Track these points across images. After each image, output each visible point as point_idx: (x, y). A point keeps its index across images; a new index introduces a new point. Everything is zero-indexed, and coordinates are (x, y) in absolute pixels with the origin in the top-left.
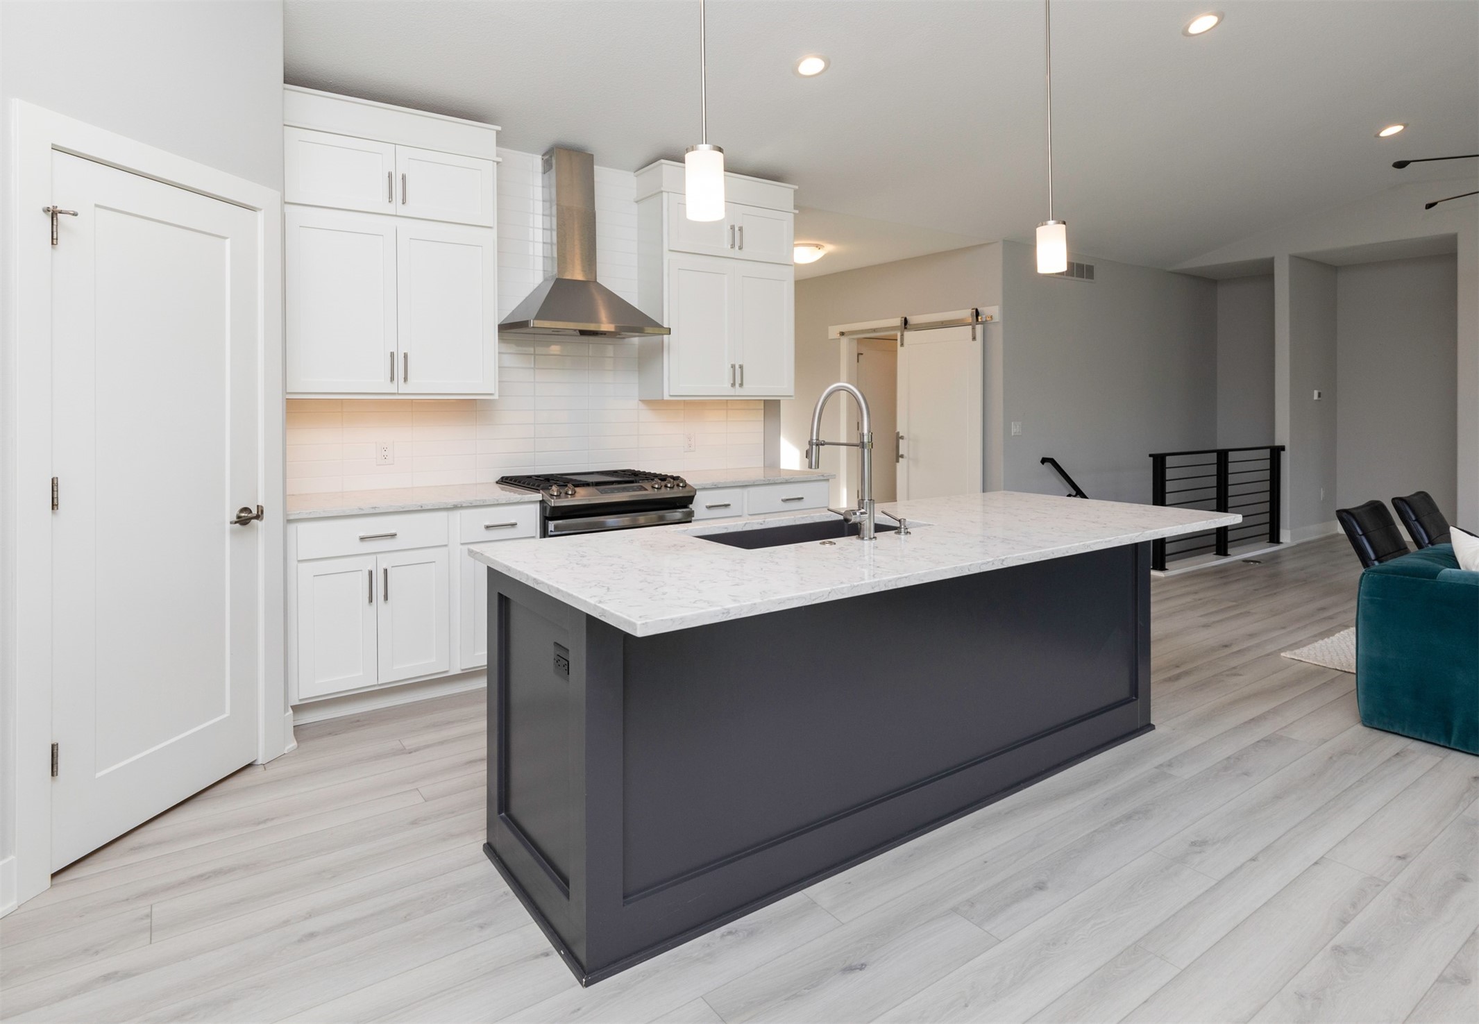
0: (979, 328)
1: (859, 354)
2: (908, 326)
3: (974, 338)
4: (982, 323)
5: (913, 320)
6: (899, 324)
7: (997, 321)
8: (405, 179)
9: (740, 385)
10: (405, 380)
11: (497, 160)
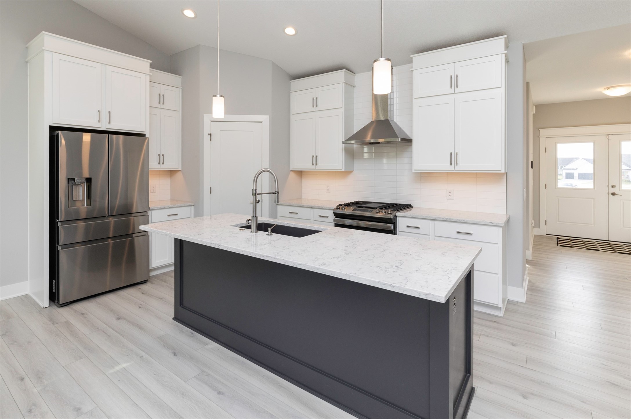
8: (317, 98)
9: (457, 164)
10: (316, 164)
11: (344, 82)
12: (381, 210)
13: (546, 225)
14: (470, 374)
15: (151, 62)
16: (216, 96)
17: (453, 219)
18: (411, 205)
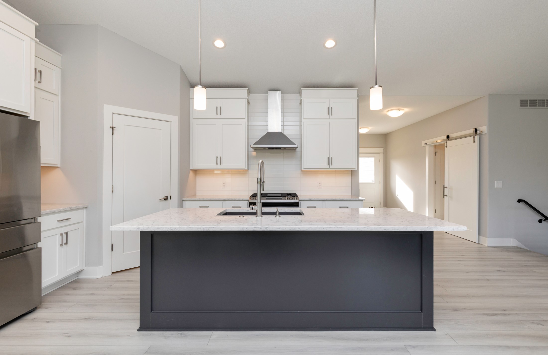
0: (477, 137)
1: (436, 152)
2: (449, 139)
3: (474, 142)
4: (479, 135)
5: (452, 136)
6: (445, 138)
7: (486, 133)
8: (220, 108)
10: (221, 164)
11: (247, 98)
15: (38, 24)
17: (337, 199)
18: (296, 194)
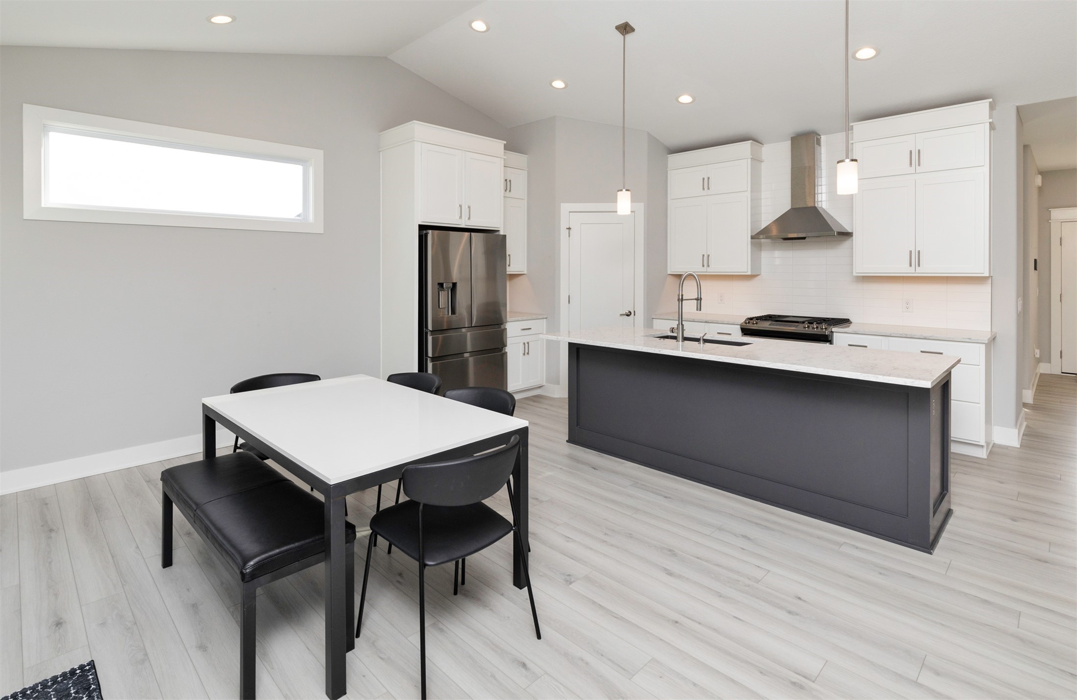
8: (709, 178)
9: (919, 265)
10: (708, 266)
11: (751, 157)
12: (811, 326)
13: (1061, 357)
14: (947, 491)
15: (505, 142)
16: (621, 190)
17: (915, 335)
18: (849, 320)
